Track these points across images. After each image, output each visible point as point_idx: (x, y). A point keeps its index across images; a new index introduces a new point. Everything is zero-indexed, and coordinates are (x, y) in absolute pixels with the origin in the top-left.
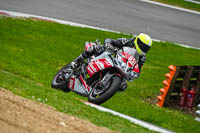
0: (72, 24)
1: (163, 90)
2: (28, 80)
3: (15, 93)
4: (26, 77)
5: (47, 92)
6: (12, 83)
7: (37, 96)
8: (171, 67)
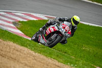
0: (90, 24)
2: (66, 54)
3: (59, 61)
4: (65, 53)
5: (76, 61)
6: (58, 56)
7: (71, 63)
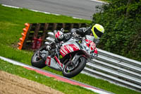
1: (21, 39)
8: (26, 24)
